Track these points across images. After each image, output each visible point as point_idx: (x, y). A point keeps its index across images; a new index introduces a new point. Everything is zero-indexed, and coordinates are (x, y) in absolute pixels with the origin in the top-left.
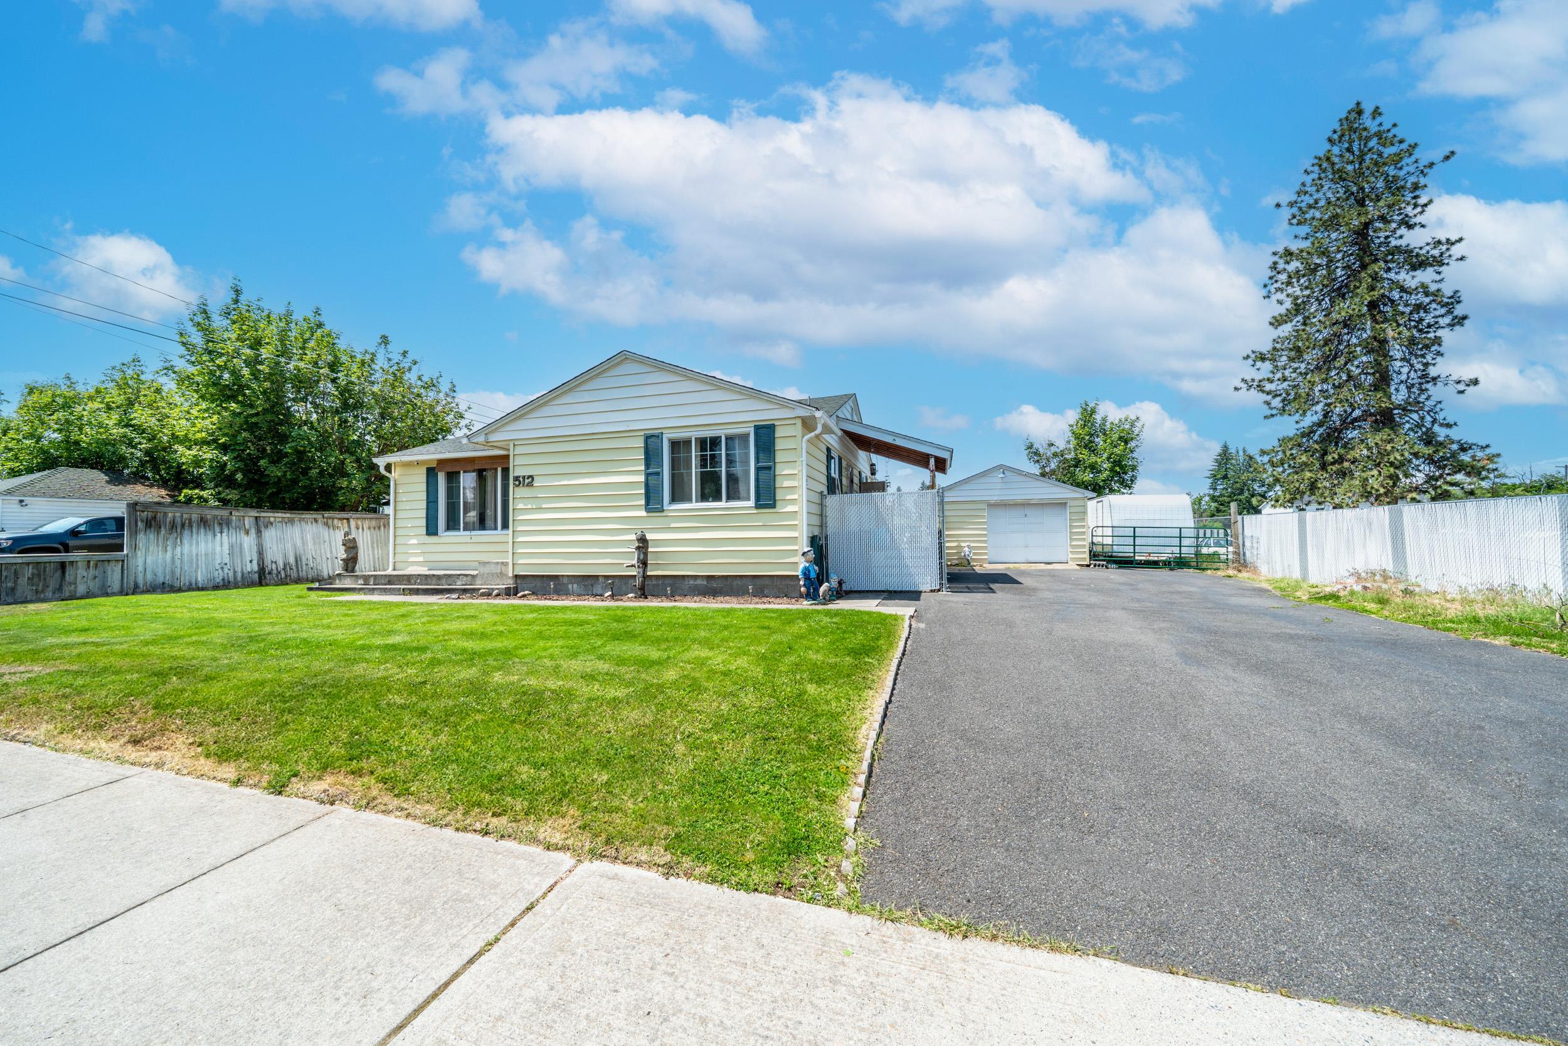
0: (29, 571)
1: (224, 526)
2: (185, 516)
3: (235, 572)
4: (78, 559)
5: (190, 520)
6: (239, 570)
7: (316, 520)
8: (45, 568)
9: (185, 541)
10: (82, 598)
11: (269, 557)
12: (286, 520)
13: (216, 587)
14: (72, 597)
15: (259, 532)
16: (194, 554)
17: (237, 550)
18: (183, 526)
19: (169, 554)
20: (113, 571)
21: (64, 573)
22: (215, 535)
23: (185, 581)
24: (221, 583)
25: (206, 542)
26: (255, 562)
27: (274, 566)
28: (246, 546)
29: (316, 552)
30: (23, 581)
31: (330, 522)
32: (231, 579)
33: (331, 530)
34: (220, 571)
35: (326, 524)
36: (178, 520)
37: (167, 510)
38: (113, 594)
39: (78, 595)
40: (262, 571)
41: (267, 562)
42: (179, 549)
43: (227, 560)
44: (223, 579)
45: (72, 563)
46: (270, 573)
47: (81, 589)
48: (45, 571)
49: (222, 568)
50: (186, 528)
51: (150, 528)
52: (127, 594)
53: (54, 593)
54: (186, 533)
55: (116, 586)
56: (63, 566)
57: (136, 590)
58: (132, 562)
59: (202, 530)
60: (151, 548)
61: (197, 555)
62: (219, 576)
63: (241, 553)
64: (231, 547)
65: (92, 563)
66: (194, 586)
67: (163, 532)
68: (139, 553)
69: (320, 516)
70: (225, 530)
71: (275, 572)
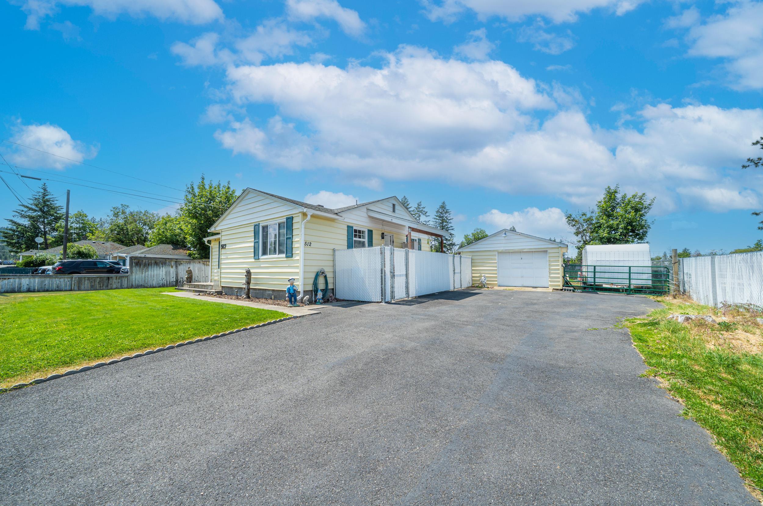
0: (98, 280)
1: (164, 265)
2: (149, 261)
3: (167, 281)
4: (113, 276)
5: (151, 262)
6: (168, 281)
7: (199, 262)
8: (103, 279)
9: (149, 270)
10: (114, 289)
11: (180, 276)
12: (188, 262)
13: (160, 287)
14: (111, 289)
15: (177, 267)
16: (152, 275)
17: (168, 273)
18: (149, 265)
19: (144, 275)
20: (124, 280)
21: (109, 280)
22: (160, 268)
23: (149, 284)
24: (162, 285)
25: (157, 270)
26: (174, 278)
27: (182, 279)
28: (171, 272)
29: (199, 274)
30: (97, 283)
31: (205, 263)
32: (166, 284)
33: (206, 266)
34: (161, 281)
35: (204, 264)
36: (147, 263)
37: (143, 259)
38: (125, 288)
39: (113, 288)
40: (177, 281)
41: (179, 278)
42: (147, 273)
43: (164, 277)
44: (162, 284)
45: (111, 277)
46: (180, 282)
47: (114, 286)
48: (103, 280)
49: (162, 280)
50: (150, 265)
51: (137, 265)
52: (129, 288)
53: (106, 287)
54: (150, 267)
55: (126, 286)
56: (108, 278)
57: (132, 287)
58: (131, 277)
59: (155, 266)
60: (137, 273)
61: (153, 275)
62: (161, 283)
63: (169, 274)
64: (166, 272)
65: (118, 278)
66: (152, 286)
67: (142, 267)
68: (133, 274)
69: (201, 261)
70: (164, 266)
71: (182, 281)
